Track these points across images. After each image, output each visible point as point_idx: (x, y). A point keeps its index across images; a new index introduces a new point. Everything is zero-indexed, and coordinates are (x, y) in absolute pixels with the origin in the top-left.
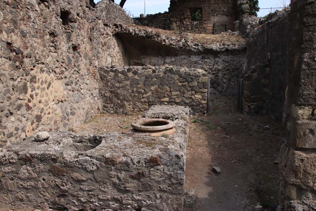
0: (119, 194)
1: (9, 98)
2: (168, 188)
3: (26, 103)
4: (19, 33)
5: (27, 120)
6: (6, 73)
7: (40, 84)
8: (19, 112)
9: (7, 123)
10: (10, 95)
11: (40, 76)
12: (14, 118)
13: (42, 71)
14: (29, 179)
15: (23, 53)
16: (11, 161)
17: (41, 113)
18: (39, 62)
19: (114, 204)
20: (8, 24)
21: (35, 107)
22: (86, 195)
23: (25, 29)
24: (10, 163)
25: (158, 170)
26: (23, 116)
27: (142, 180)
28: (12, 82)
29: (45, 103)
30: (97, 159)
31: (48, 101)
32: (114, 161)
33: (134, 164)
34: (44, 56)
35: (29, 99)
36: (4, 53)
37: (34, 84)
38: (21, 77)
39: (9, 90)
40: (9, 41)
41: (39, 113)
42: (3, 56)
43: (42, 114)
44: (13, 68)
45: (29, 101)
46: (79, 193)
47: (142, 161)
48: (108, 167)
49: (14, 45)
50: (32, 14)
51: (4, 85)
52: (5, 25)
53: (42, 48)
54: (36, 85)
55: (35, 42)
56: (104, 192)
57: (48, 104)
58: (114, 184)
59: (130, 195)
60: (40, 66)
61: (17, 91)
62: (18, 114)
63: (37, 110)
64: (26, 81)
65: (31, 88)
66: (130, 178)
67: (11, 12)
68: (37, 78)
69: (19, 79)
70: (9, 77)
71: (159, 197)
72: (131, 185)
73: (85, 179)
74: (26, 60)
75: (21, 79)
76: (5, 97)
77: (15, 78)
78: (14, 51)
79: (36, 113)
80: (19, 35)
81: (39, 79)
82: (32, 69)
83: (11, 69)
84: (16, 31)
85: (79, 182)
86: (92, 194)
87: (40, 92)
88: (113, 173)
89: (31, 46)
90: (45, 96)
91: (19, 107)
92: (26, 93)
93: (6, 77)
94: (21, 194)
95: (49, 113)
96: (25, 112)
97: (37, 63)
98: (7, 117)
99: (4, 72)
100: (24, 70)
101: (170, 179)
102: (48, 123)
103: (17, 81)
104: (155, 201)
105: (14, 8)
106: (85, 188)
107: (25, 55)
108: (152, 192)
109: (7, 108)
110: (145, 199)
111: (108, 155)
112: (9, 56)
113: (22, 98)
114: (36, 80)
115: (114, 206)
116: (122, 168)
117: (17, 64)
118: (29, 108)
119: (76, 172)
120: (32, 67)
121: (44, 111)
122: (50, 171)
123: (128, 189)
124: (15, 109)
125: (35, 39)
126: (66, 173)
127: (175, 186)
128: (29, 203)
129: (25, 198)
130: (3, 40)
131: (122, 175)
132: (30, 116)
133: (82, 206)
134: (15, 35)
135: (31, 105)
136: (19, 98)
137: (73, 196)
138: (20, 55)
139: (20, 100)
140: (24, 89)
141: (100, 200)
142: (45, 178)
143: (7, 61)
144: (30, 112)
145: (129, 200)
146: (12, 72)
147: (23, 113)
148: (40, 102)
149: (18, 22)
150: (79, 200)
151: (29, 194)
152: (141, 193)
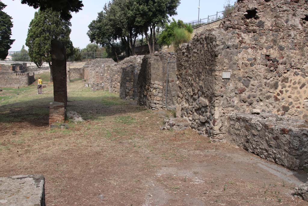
0: (268, 147)
1: (261, 90)
2: (288, 150)
3: (275, 96)
4: (277, 48)
5: (274, 107)
6: (262, 74)
7: (292, 84)
8: (267, 101)
9: (256, 106)
10: (262, 88)
11: (293, 78)
12: (263, 103)
13: (296, 74)
14: (238, 129)
15: (278, 61)
16: (234, 118)
17: (289, 105)
18: (294, 67)
19: (265, 153)
20: (269, 43)
21: (284, 100)
22: (255, 144)
23: (283, 44)
24: (233, 120)
25: (284, 136)
26: (271, 104)
27: (277, 141)
28: (265, 80)
29: (295, 99)
30: (262, 124)
31: (299, 98)
32: (268, 127)
33: (275, 131)
34: (301, 64)
35: (278, 93)
36: (262, 62)
37: (286, 84)
38: (273, 78)
39: (262, 85)
40: (268, 54)
41: (287, 105)
42: (261, 64)
43: (290, 107)
44: (268, 71)
45: (278, 95)
46: (253, 142)
47: (279, 130)
48: (265, 130)
49: (271, 56)
50: (292, 33)
51: (259, 81)
52: (266, 44)
53: (299, 57)
54: (288, 84)
55: (292, 53)
56: (262, 144)
57: (299, 100)
58: (266, 140)
59: (272, 148)
60: (295, 70)
61: (268, 87)
62: (266, 102)
63: (285, 102)
64: (278, 81)
65: (282, 86)
66: (273, 138)
67: (273, 35)
68: (290, 79)
69: (272, 79)
70: (263, 77)
71: (283, 154)
72: (273, 143)
73: (256, 134)
74: (281, 67)
75: (274, 79)
76: (258, 89)
77: (268, 78)
78: (271, 60)
79: (283, 104)
80: (277, 49)
81: (291, 80)
82: (285, 73)
83: (266, 72)
84: (275, 47)
85: (254, 135)
86: (257, 144)
87: (291, 90)
88: (267, 133)
89: (288, 56)
90: (296, 93)
91: (268, 98)
92: (276, 88)
93: (261, 76)
94: (235, 137)
95: (299, 107)
96: (274, 101)
97: (293, 68)
98: (258, 102)
99: (260, 74)
100: (277, 73)
101: (289, 144)
102: (295, 114)
103: (270, 80)
104: (282, 156)
105: (276, 32)
106: (255, 139)
107: (280, 62)
108: (281, 150)
109: (258, 96)
110: (278, 153)
111: (267, 123)
112: (266, 63)
113: (271, 91)
114: (288, 80)
115: (265, 154)
116: (270, 132)
117: (272, 68)
118: (276, 99)
119: (254, 130)
120: (286, 71)
121: (293, 105)
122: (245, 127)
123: (271, 144)
124: (264, 98)
125: (292, 51)
126: (250, 129)
127: (292, 149)
128: (236, 142)
129: (235, 140)
130: (263, 53)
131: (270, 136)
132: (277, 105)
133: (254, 150)
134: (273, 50)
135: (279, 97)
136: (269, 91)
137: (251, 143)
138: (276, 63)
139: (270, 92)
140: (276, 86)
141: (260, 148)
142: (243, 130)
143: (263, 67)
144: (277, 102)
145: (271, 151)
146: (267, 74)
147: (271, 102)
148: (289, 97)
149: (278, 40)
150: (252, 146)
151: (237, 138)
152: (276, 149)
